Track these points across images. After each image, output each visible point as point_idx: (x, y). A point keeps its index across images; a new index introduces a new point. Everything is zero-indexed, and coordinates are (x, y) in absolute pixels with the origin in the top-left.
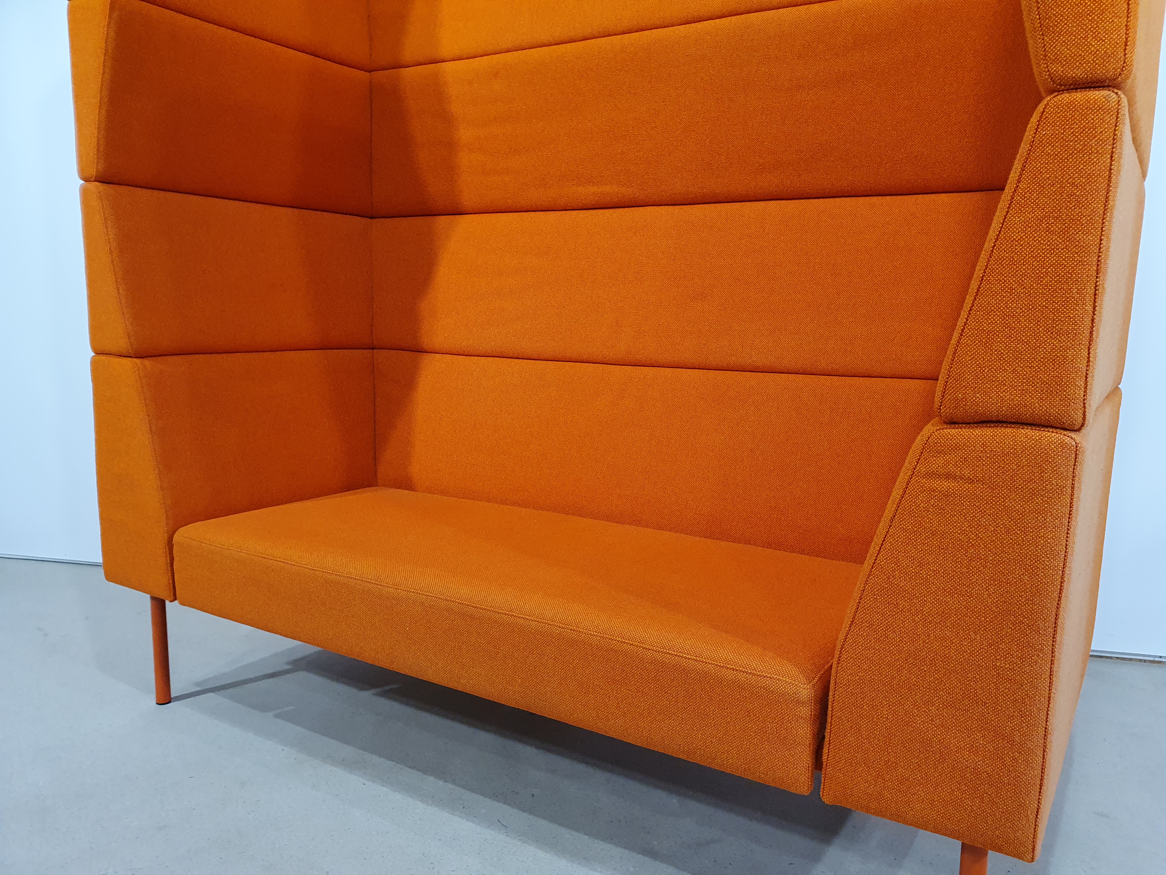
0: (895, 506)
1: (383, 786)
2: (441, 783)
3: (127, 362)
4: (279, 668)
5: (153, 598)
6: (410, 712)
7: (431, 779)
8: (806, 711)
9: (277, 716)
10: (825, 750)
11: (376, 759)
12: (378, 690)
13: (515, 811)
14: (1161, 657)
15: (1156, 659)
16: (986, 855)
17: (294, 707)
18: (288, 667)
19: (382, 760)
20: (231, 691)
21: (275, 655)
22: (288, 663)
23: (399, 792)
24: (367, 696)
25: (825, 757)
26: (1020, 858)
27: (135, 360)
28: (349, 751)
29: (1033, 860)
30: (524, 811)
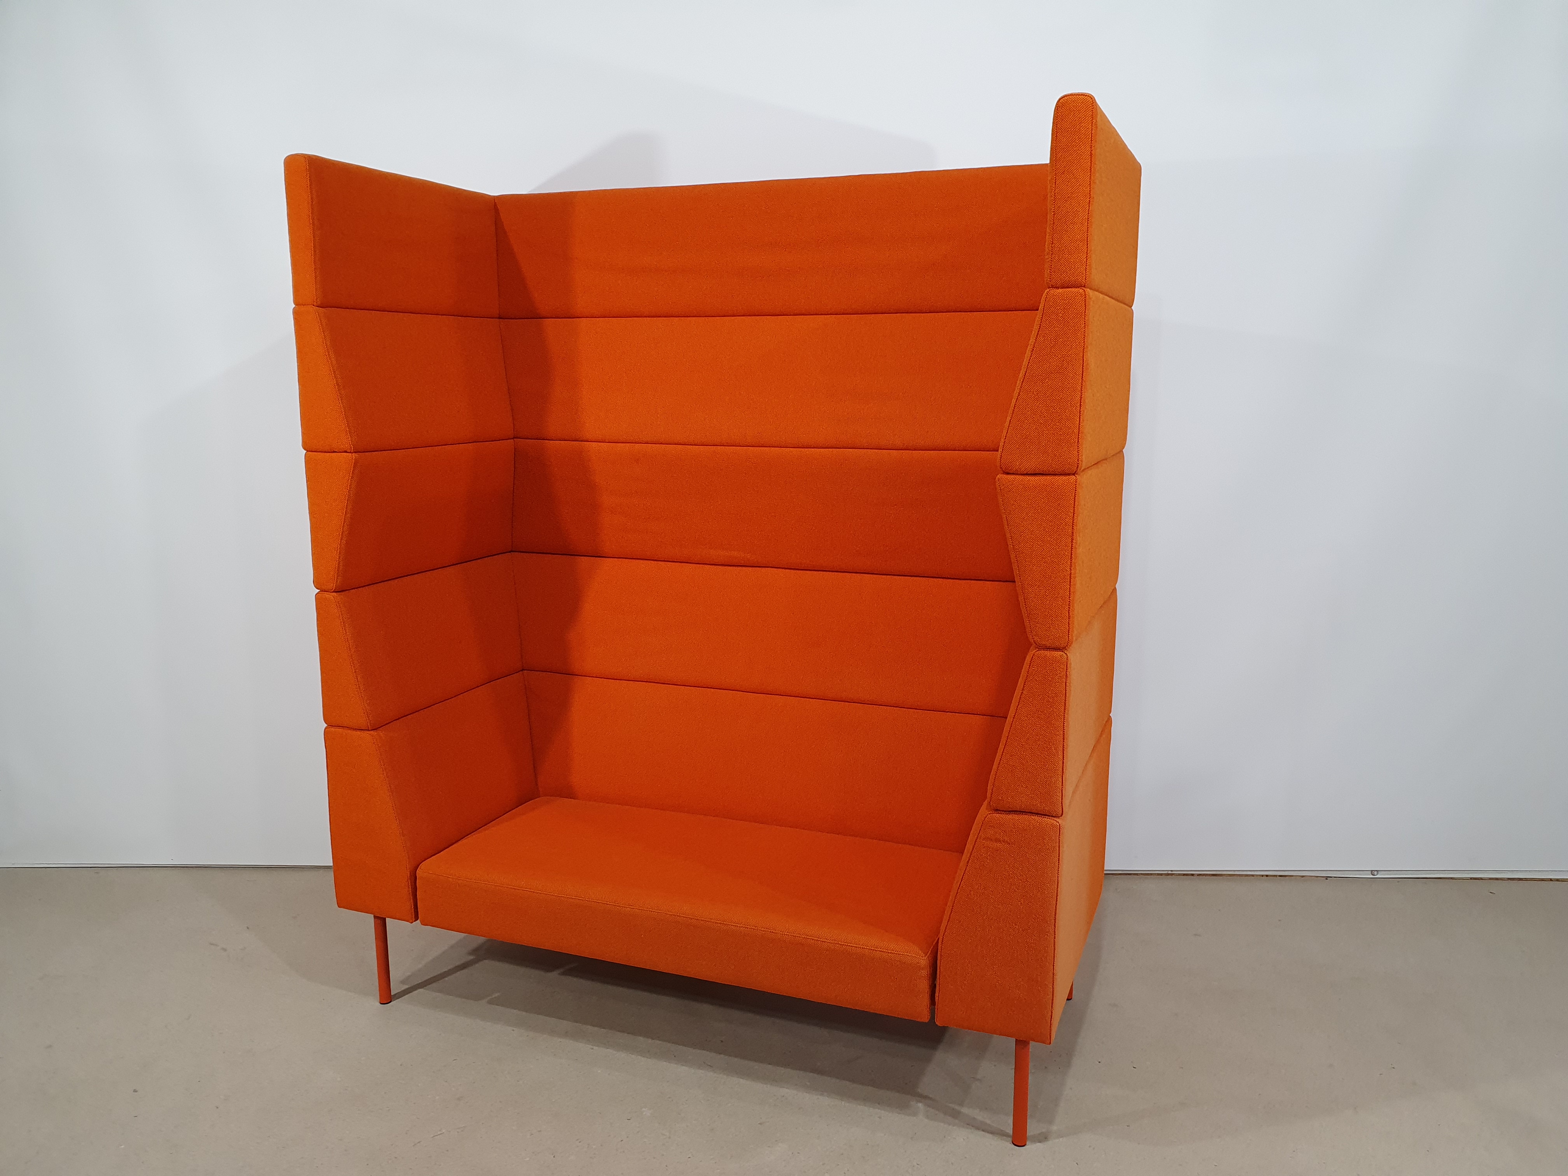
0: (969, 854)
1: (607, 1048)
2: (650, 1041)
3: (366, 734)
4: (463, 961)
5: (375, 917)
6: (598, 986)
7: (641, 1039)
8: (925, 973)
9: (490, 1002)
10: (937, 994)
11: (590, 1028)
12: (562, 970)
13: (713, 1054)
14: (1172, 871)
15: (1170, 872)
16: (1029, 1044)
17: (499, 994)
18: (471, 957)
19: (596, 1029)
20: (434, 985)
21: (452, 947)
22: (470, 954)
23: (622, 1051)
24: (554, 975)
25: (937, 998)
26: (1044, 1043)
27: (372, 732)
28: (565, 1024)
29: (1050, 1043)
30: (720, 1054)
